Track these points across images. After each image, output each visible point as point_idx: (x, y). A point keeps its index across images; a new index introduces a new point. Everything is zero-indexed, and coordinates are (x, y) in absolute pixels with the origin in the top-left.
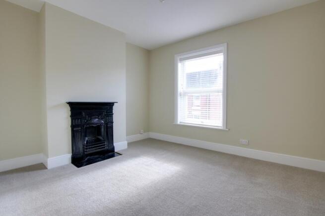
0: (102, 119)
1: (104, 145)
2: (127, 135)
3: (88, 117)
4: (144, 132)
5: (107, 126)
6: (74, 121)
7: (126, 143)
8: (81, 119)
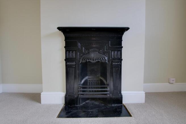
0: (104, 53)
1: (106, 91)
2: (145, 82)
3: (86, 49)
4: (176, 82)
5: (112, 64)
6: (67, 52)
7: (142, 94)
8: (76, 51)
